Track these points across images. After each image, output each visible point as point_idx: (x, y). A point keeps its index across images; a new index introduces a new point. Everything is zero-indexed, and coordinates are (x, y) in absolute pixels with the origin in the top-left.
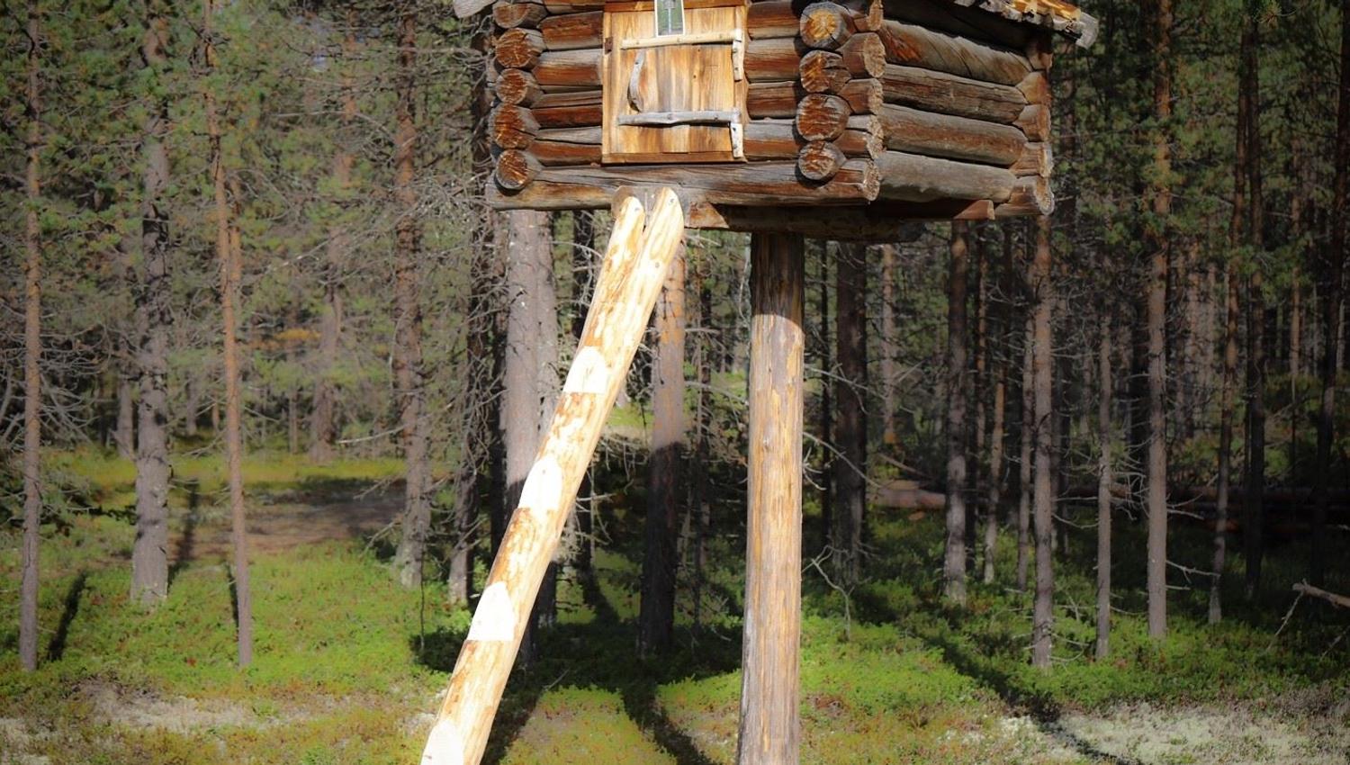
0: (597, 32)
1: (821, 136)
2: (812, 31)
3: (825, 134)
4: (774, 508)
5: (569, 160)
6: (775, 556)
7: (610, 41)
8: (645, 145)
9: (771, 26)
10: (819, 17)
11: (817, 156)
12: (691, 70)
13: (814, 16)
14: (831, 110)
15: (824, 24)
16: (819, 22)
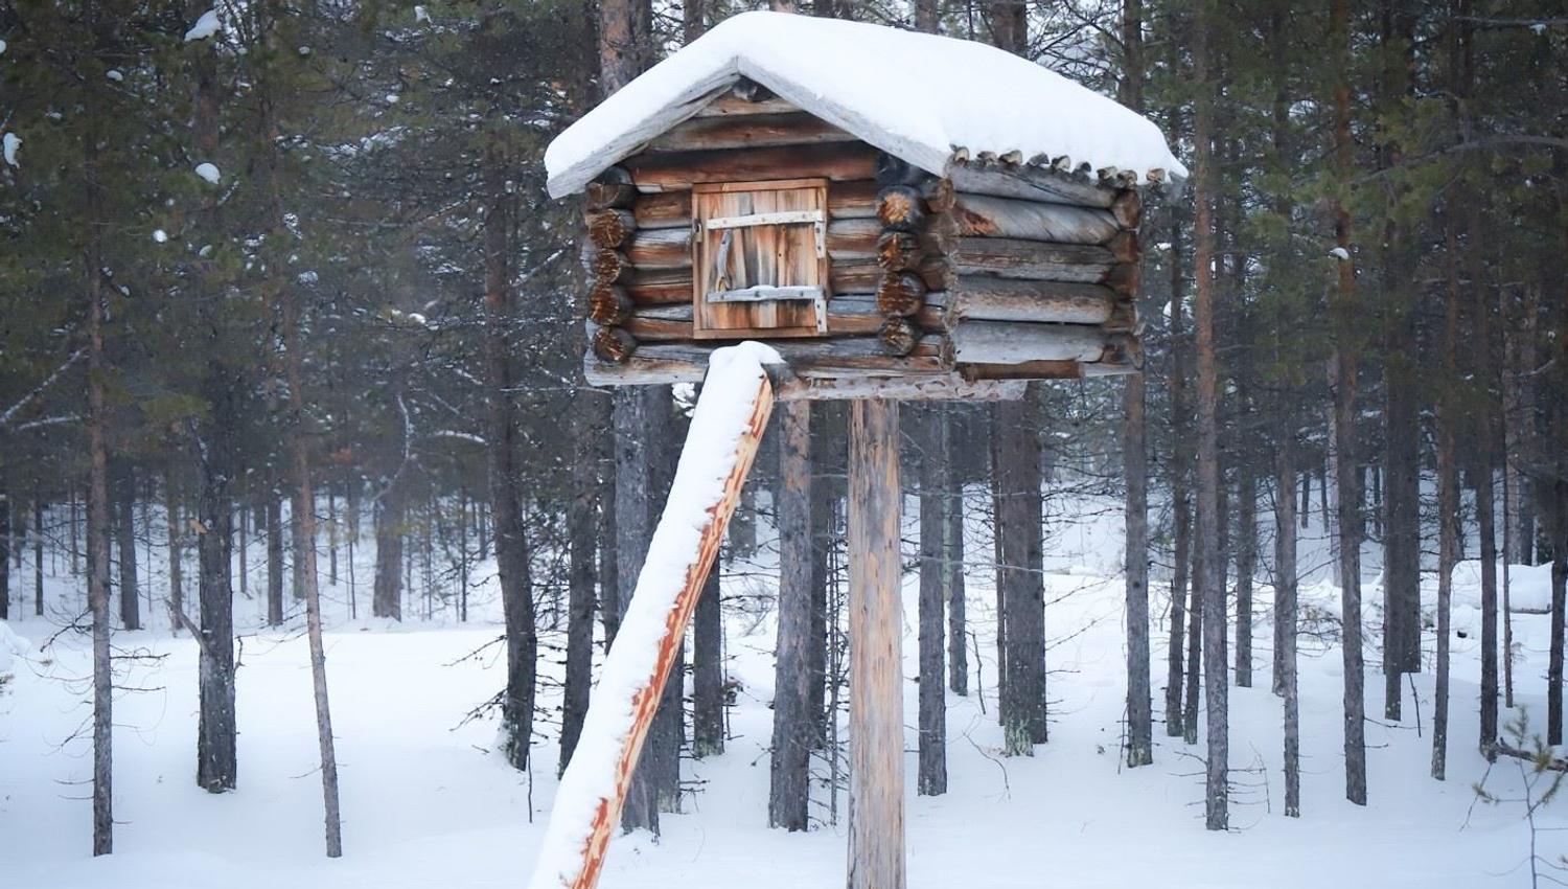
0: (687, 213)
1: (898, 313)
2: (887, 214)
3: (902, 311)
4: (874, 668)
5: (662, 336)
6: (877, 715)
7: (699, 221)
8: (735, 322)
9: (850, 207)
10: (893, 200)
11: (895, 332)
12: (777, 247)
13: (888, 199)
14: (908, 288)
15: (897, 206)
16: (893, 205)
